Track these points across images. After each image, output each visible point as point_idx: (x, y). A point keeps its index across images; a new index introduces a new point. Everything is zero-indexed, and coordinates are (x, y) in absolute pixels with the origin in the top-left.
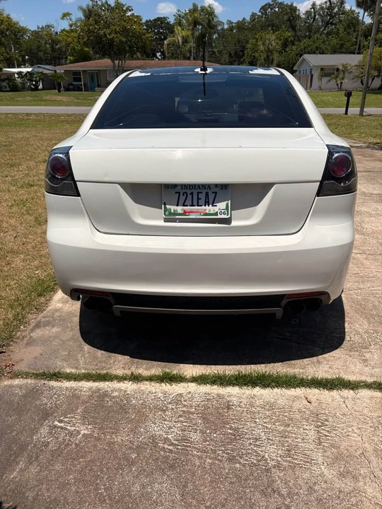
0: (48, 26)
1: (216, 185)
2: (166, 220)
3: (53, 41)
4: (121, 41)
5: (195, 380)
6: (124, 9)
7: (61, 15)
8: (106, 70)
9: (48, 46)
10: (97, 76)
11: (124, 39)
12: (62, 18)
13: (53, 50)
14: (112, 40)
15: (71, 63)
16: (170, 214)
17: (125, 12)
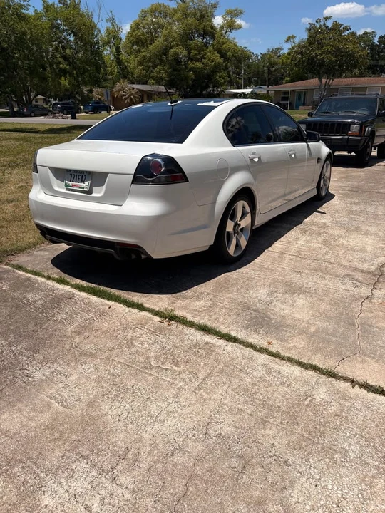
0: (278, 49)
1: (86, 172)
2: (67, 190)
3: (271, 64)
4: (330, 61)
5: (72, 286)
6: (341, 28)
7: (286, 38)
8: (313, 89)
9: (265, 68)
10: (305, 94)
11: (334, 59)
12: (287, 41)
13: (270, 72)
14: (322, 60)
15: (286, 83)
16: (67, 186)
17: (343, 31)
